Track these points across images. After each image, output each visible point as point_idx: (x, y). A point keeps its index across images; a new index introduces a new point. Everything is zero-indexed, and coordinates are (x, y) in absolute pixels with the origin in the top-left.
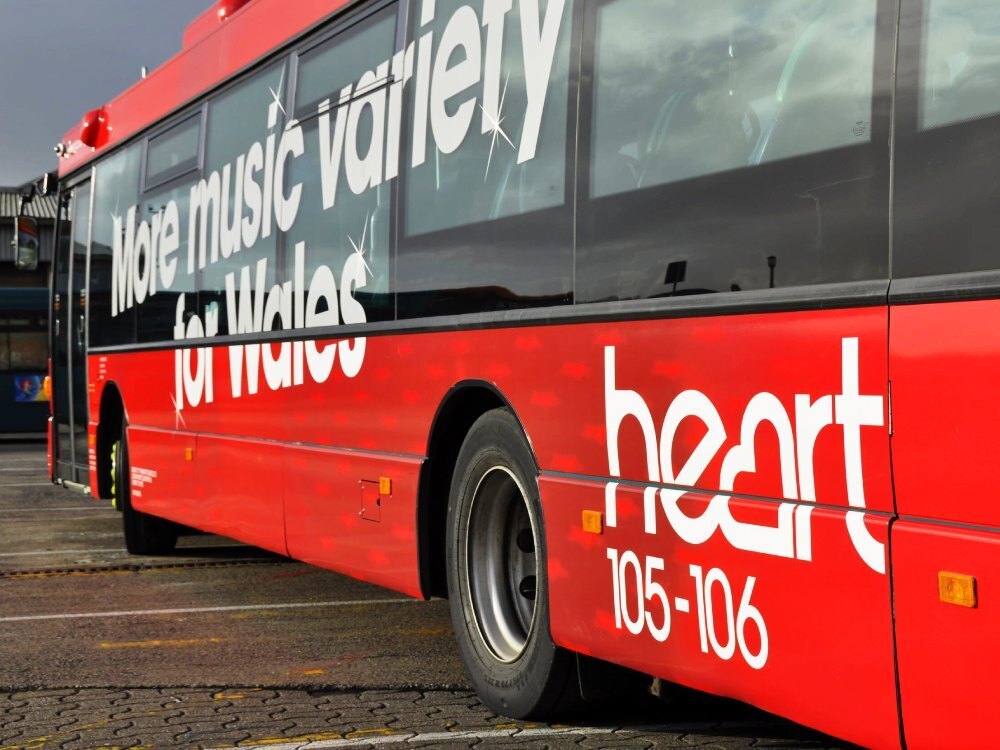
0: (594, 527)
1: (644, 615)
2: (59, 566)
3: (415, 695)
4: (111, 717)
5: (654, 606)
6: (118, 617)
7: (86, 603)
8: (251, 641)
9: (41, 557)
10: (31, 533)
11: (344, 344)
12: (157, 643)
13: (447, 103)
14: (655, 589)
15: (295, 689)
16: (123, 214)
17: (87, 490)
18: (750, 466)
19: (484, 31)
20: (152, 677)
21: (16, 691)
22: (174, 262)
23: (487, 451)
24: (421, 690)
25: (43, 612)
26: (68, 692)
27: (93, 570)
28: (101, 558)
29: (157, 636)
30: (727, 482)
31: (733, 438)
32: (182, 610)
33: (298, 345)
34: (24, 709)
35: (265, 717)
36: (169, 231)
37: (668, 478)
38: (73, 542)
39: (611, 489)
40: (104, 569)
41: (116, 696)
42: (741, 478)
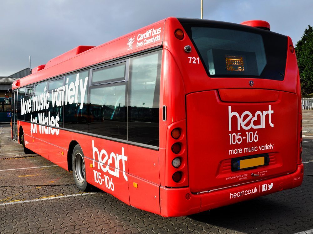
0: (92, 167)
1: (99, 181)
2: (13, 157)
3: (68, 186)
4: (20, 193)
5: (100, 179)
6: (22, 170)
7: (17, 166)
8: (43, 175)
9: (10, 155)
10: (9, 149)
11: (56, 129)
12: (28, 176)
13: (70, 96)
14: (100, 177)
15: (49, 185)
16: (22, 99)
17: (18, 142)
18: (111, 162)
19: (75, 87)
20: (27, 184)
21: (5, 187)
22: (30, 109)
23: (77, 151)
24: (69, 185)
25: (10, 168)
26: (13, 187)
27: (19, 157)
28: (20, 155)
29: (28, 174)
30: (109, 164)
31: (109, 158)
32: (33, 168)
33: (49, 128)
34: (6, 191)
35: (44, 192)
36: (30, 104)
37: (101, 162)
38: (16, 151)
39: (94, 161)
40: (21, 157)
41: (20, 188)
42: (110, 164)
